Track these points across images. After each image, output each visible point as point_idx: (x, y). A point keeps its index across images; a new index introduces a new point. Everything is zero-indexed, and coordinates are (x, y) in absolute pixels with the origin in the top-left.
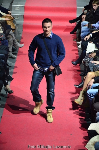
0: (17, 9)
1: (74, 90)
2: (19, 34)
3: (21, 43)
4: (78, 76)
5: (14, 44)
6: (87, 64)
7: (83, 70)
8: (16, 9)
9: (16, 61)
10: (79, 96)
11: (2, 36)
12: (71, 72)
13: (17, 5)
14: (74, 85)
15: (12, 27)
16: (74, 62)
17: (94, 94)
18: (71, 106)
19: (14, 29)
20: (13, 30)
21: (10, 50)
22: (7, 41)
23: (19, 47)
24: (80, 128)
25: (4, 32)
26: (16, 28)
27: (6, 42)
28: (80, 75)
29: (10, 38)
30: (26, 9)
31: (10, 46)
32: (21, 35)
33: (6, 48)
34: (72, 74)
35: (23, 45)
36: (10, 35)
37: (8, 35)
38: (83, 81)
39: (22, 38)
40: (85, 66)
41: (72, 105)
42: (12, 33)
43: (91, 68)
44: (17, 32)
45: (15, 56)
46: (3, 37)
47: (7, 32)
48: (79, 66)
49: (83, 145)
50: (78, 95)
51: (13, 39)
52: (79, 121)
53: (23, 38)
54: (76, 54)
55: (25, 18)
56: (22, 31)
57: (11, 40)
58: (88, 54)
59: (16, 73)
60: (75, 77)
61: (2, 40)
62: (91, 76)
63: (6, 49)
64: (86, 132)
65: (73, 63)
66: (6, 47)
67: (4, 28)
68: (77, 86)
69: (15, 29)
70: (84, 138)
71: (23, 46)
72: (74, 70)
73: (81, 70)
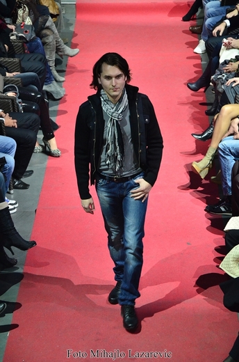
1: (192, 147)
2: (68, 25)
3: (74, 46)
4: (201, 116)
5: (58, 50)
7: (212, 100)
11: (26, 32)
12: (187, 107)
14: (192, 135)
16: (192, 84)
17: (232, 151)
18: (186, 180)
19: (56, 14)
20: (53, 16)
21: (52, 64)
22: (38, 43)
23: (68, 56)
24: (207, 228)
25: (35, 22)
26: (60, 12)
28: (206, 113)
29: (48, 35)
31: (51, 54)
32: (72, 29)
33: (41, 59)
34: (188, 111)
35: (76, 50)
36: (48, 28)
37: (43, 29)
38: (212, 124)
39: (74, 35)
40: (217, 93)
42: (52, 25)
43: (230, 96)
44: (62, 21)
45: (62, 79)
46: (30, 35)
47: (41, 22)
48: (205, 92)
49: (216, 264)
51: (54, 38)
52: (206, 215)
53: (77, 35)
54: (195, 66)
56: (74, 18)
57: (50, 39)
58: (223, 64)
60: (195, 119)
61: (27, 42)
62: (229, 113)
63: (40, 61)
64: (221, 236)
65: (190, 85)
66: (40, 56)
67: (34, 13)
68: (199, 135)
69: (58, 15)
70: (216, 249)
71: (76, 52)
72: (193, 103)
73: (208, 102)
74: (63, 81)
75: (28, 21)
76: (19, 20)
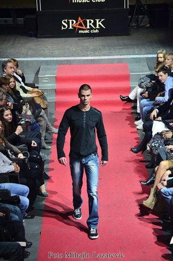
0: (46, 81)
1: (140, 189)
4: (142, 169)
5: (47, 129)
6: (156, 152)
8: (44, 81)
9: (51, 152)
10: (148, 197)
12: (132, 163)
13: (46, 76)
14: (140, 182)
15: (42, 106)
16: (134, 149)
18: (138, 211)
19: (45, 107)
20: (44, 109)
21: (43, 138)
22: (37, 125)
23: (54, 133)
24: (155, 243)
25: (33, 113)
27: (37, 127)
28: (146, 167)
29: (41, 121)
30: (58, 79)
31: (42, 132)
32: (53, 117)
33: (38, 135)
34: (132, 166)
36: (41, 116)
37: (38, 117)
39: (56, 120)
41: (139, 209)
42: (44, 114)
45: (50, 147)
46: (32, 120)
47: (37, 112)
50: (147, 195)
51: (45, 122)
52: (153, 233)
54: (136, 139)
55: (58, 92)
56: (54, 110)
57: (43, 123)
59: (53, 169)
60: (138, 171)
61: (31, 124)
63: (37, 137)
66: (38, 133)
67: (33, 108)
69: (46, 108)
72: (136, 161)
73: (146, 160)
74: (50, 149)
75: (29, 113)
76: (24, 112)
